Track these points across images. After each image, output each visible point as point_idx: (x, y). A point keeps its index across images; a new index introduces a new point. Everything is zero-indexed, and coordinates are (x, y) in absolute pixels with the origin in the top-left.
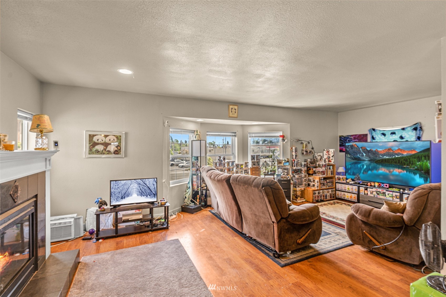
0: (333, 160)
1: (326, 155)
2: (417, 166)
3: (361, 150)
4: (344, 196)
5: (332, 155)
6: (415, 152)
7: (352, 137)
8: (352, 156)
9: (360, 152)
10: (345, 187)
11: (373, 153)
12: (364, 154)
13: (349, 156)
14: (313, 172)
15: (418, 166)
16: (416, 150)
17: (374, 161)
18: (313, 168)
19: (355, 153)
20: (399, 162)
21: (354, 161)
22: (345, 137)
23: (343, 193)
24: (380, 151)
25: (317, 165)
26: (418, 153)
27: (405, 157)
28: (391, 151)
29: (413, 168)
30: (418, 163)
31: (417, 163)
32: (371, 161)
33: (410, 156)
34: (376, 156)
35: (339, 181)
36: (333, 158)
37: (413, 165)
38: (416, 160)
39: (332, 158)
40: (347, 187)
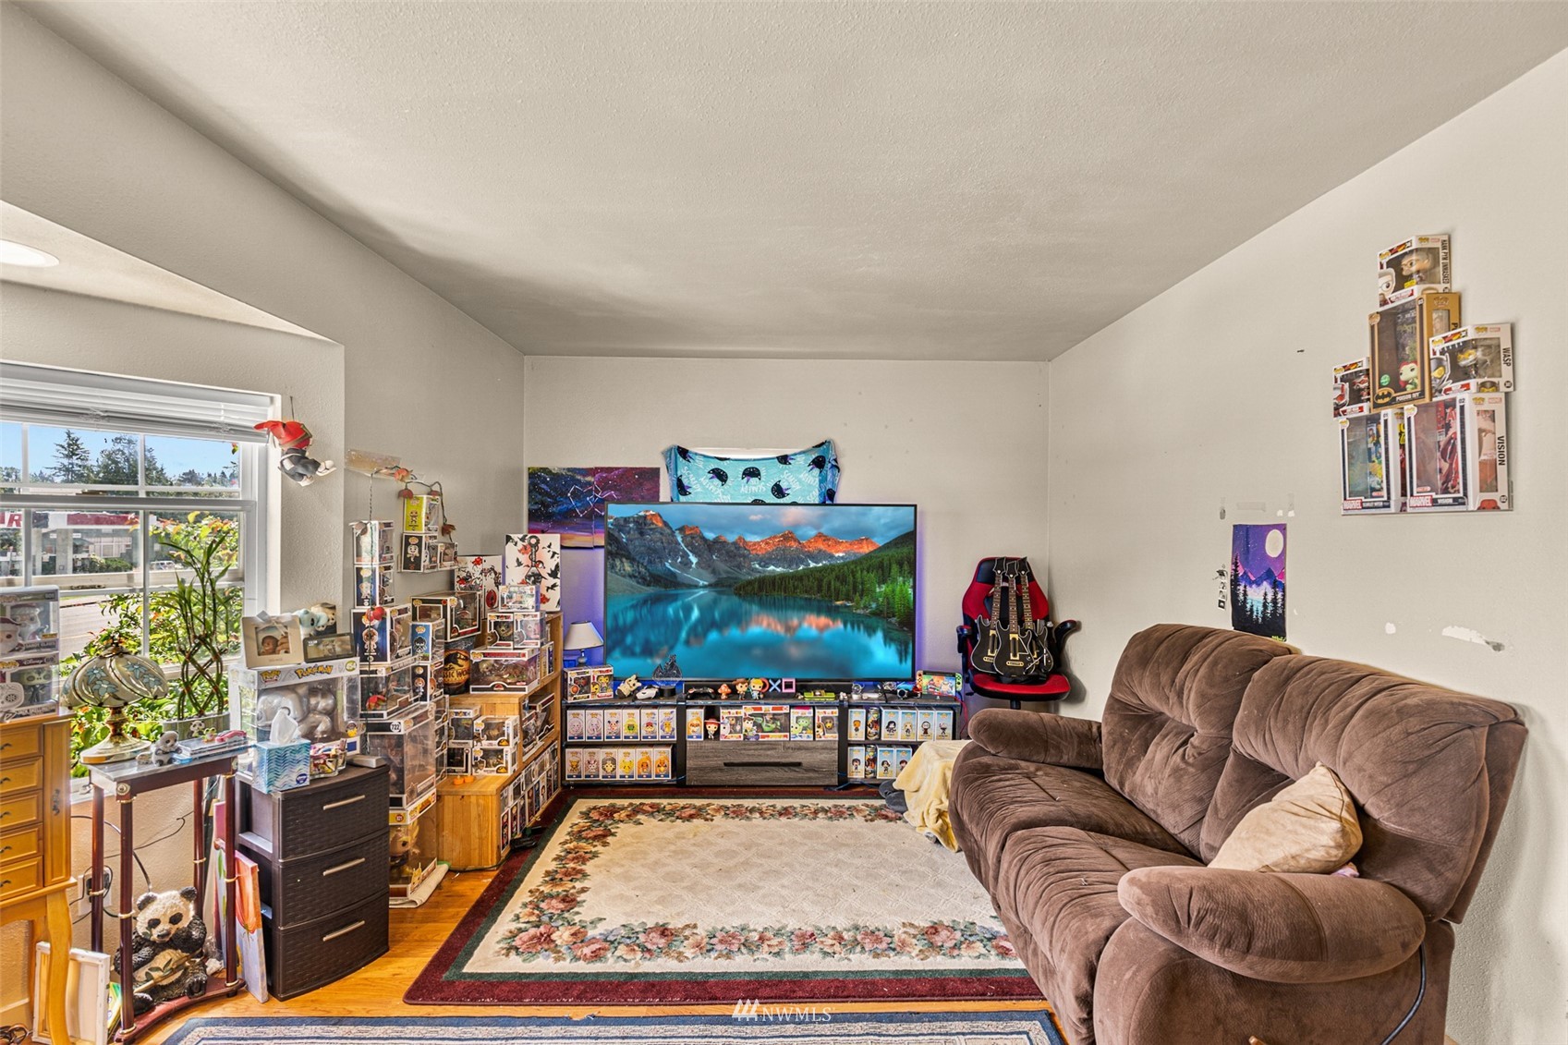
0: (558, 589)
1: (519, 564)
2: (876, 600)
3: (680, 539)
4: (609, 767)
5: (550, 564)
6: (871, 549)
7: (589, 479)
8: (643, 570)
9: (674, 551)
10: (613, 720)
11: (727, 553)
12: (694, 559)
13: (628, 568)
14: (468, 672)
15: (881, 599)
16: (875, 540)
17: (730, 586)
18: (467, 650)
19: (655, 554)
20: (820, 590)
21: (651, 590)
22: (556, 477)
23: (601, 754)
24: (755, 544)
25: (490, 630)
26: (880, 549)
27: (841, 567)
28: (794, 545)
29: (866, 607)
30: (880, 587)
31: (878, 590)
32: (719, 585)
33: (854, 562)
34: (739, 566)
35: (582, 698)
36: (558, 581)
37: (865, 598)
38: (873, 576)
39: (551, 581)
40: (624, 720)
